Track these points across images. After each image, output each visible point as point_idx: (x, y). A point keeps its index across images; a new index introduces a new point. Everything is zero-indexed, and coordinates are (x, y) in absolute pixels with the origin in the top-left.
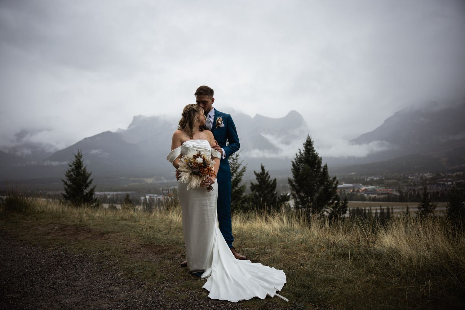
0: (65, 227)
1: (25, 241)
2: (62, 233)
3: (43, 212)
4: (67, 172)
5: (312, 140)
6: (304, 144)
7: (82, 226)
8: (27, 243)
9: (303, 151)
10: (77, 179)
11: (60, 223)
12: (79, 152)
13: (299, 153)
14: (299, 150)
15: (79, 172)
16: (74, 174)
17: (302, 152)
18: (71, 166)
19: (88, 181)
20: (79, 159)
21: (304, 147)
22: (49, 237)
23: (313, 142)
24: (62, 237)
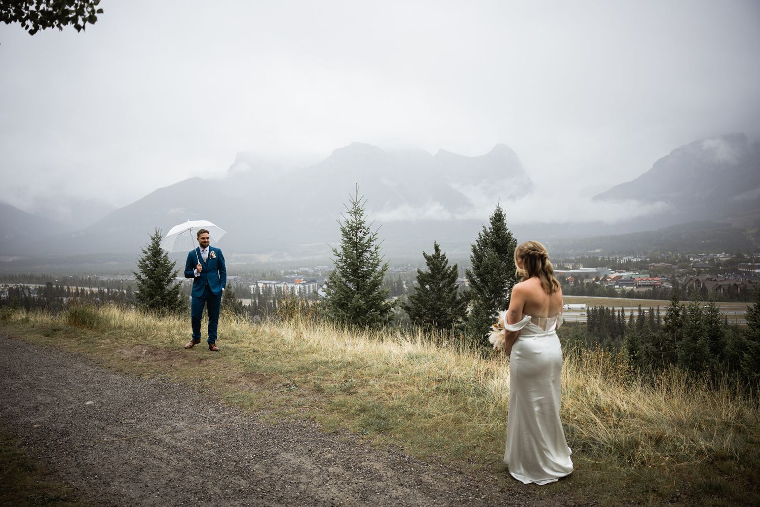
0: (155, 351)
1: (114, 367)
2: (153, 358)
3: (120, 327)
4: (140, 261)
5: (503, 213)
6: (491, 219)
7: (175, 350)
8: (118, 371)
9: (490, 229)
10: (155, 272)
11: (148, 345)
12: (157, 233)
13: (484, 231)
14: (484, 227)
15: (158, 262)
16: (152, 265)
17: (489, 231)
18: (145, 253)
19: (171, 274)
20: (157, 243)
21: (492, 223)
22: (140, 363)
23: (505, 215)
24: (154, 363)
